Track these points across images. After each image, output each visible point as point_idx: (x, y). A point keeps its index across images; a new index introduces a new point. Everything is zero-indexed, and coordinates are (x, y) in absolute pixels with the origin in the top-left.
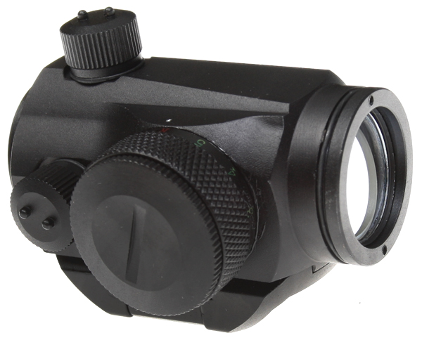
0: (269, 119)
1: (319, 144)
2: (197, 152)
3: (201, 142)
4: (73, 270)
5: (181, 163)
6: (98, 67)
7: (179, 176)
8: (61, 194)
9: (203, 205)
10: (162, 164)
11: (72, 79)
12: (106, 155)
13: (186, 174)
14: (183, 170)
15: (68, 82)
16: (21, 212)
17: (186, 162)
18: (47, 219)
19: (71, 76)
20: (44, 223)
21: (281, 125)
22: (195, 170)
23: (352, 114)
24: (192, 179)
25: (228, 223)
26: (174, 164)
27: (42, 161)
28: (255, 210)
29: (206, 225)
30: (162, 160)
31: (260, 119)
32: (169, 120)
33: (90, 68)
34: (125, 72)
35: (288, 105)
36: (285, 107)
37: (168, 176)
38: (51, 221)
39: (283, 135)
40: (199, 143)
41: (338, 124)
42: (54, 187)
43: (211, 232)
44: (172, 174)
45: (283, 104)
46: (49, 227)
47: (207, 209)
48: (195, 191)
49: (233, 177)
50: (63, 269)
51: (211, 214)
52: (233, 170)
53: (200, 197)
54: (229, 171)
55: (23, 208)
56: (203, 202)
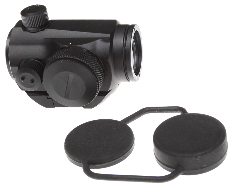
0: (104, 40)
1: (122, 47)
2: (85, 54)
3: (85, 50)
5: (80, 58)
6: (36, 27)
8: (36, 72)
11: (26, 31)
14: (80, 59)
15: (25, 32)
16: (22, 80)
18: (31, 81)
19: (26, 30)
21: (109, 41)
23: (131, 35)
30: (75, 58)
31: (101, 40)
32: (70, 44)
33: (33, 27)
34: (46, 27)
35: (110, 34)
36: (108, 35)
37: (81, 64)
39: (110, 45)
41: (127, 39)
42: (33, 70)
45: (108, 34)
46: (32, 83)
47: (93, 72)
48: (89, 67)
49: (97, 60)
50: (29, 95)
51: (95, 74)
52: (96, 58)
53: (91, 69)
54: (95, 58)
55: (22, 78)
56: (92, 71)
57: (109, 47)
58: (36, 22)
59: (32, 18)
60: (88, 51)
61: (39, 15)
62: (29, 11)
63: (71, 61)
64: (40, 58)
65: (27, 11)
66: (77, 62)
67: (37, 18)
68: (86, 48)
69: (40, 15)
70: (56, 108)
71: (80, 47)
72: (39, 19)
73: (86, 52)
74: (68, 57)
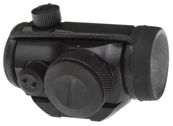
0: (116, 45)
2: (92, 58)
4: (38, 101)
5: (88, 62)
7: (88, 67)
8: (38, 75)
9: (97, 78)
10: (81, 63)
12: (58, 60)
13: (90, 66)
16: (23, 82)
17: (89, 62)
18: (33, 84)
20: (32, 86)
21: (121, 47)
22: (93, 65)
24: (93, 68)
25: (105, 83)
26: (86, 63)
27: (27, 62)
28: (112, 78)
29: (99, 85)
30: (81, 62)
31: (113, 45)
32: (79, 46)
34: (57, 28)
37: (84, 68)
38: (34, 84)
39: (122, 50)
40: (92, 54)
42: (35, 72)
43: (100, 88)
44: (86, 67)
46: (34, 87)
47: (99, 79)
48: (94, 73)
49: (105, 66)
50: (34, 101)
51: (100, 81)
52: (105, 64)
53: (96, 75)
54: (103, 64)
55: (23, 80)
56: (97, 77)
57: (120, 53)
58: (46, 21)
59: (42, 16)
60: (97, 56)
61: (49, 14)
62: (40, 9)
63: (74, 64)
64: (46, 61)
65: (39, 9)
66: (80, 65)
67: (47, 17)
68: (95, 52)
69: (51, 13)
70: (62, 118)
71: (87, 50)
72: (50, 19)
73: (94, 56)
74: (71, 59)
